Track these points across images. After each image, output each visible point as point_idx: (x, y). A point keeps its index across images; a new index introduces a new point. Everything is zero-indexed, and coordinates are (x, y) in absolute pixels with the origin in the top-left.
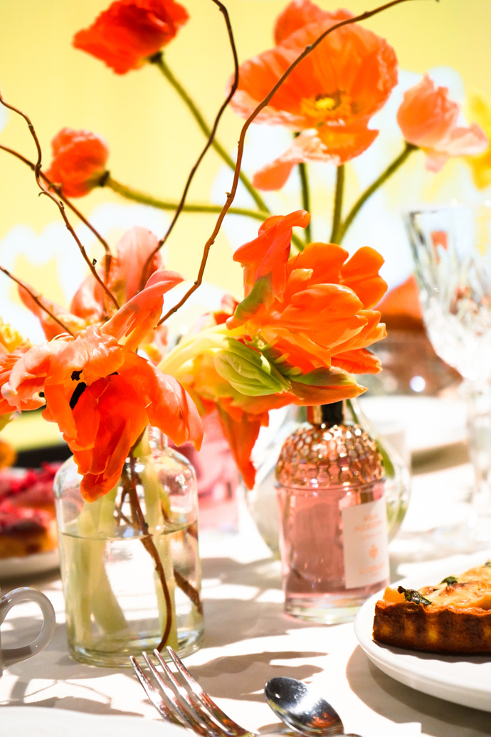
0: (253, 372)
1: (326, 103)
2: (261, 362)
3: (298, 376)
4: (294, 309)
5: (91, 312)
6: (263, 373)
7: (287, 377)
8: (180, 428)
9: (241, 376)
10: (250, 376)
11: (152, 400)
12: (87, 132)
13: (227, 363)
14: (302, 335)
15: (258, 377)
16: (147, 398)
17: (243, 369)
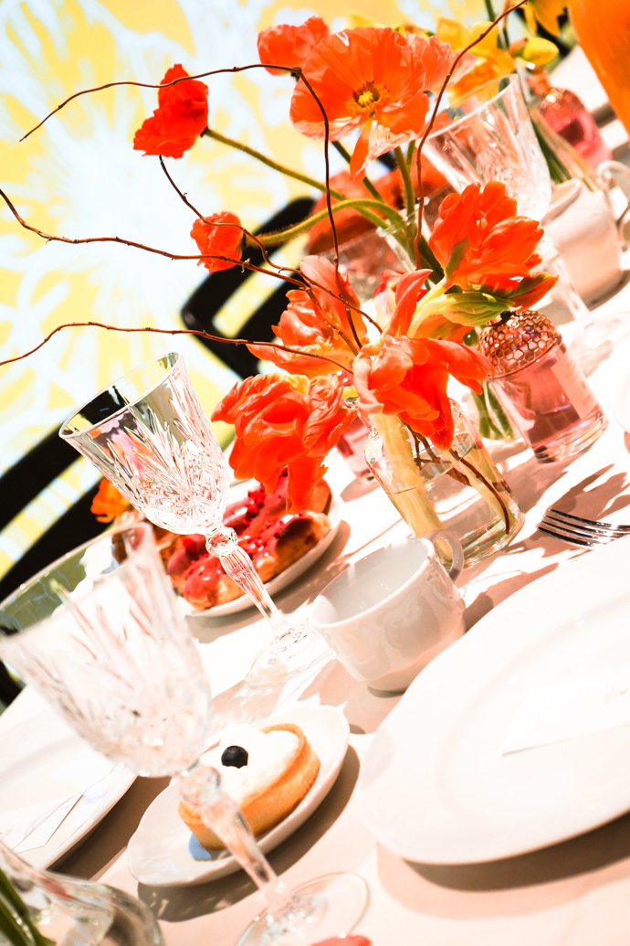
0: (483, 308)
1: (366, 97)
2: (486, 298)
3: (512, 293)
4: (491, 250)
5: (314, 336)
6: (491, 304)
7: (505, 298)
8: (479, 368)
9: (476, 315)
10: (483, 311)
11: (447, 362)
12: (219, 212)
13: (460, 312)
14: (504, 264)
15: (489, 309)
16: (443, 363)
17: (476, 309)
